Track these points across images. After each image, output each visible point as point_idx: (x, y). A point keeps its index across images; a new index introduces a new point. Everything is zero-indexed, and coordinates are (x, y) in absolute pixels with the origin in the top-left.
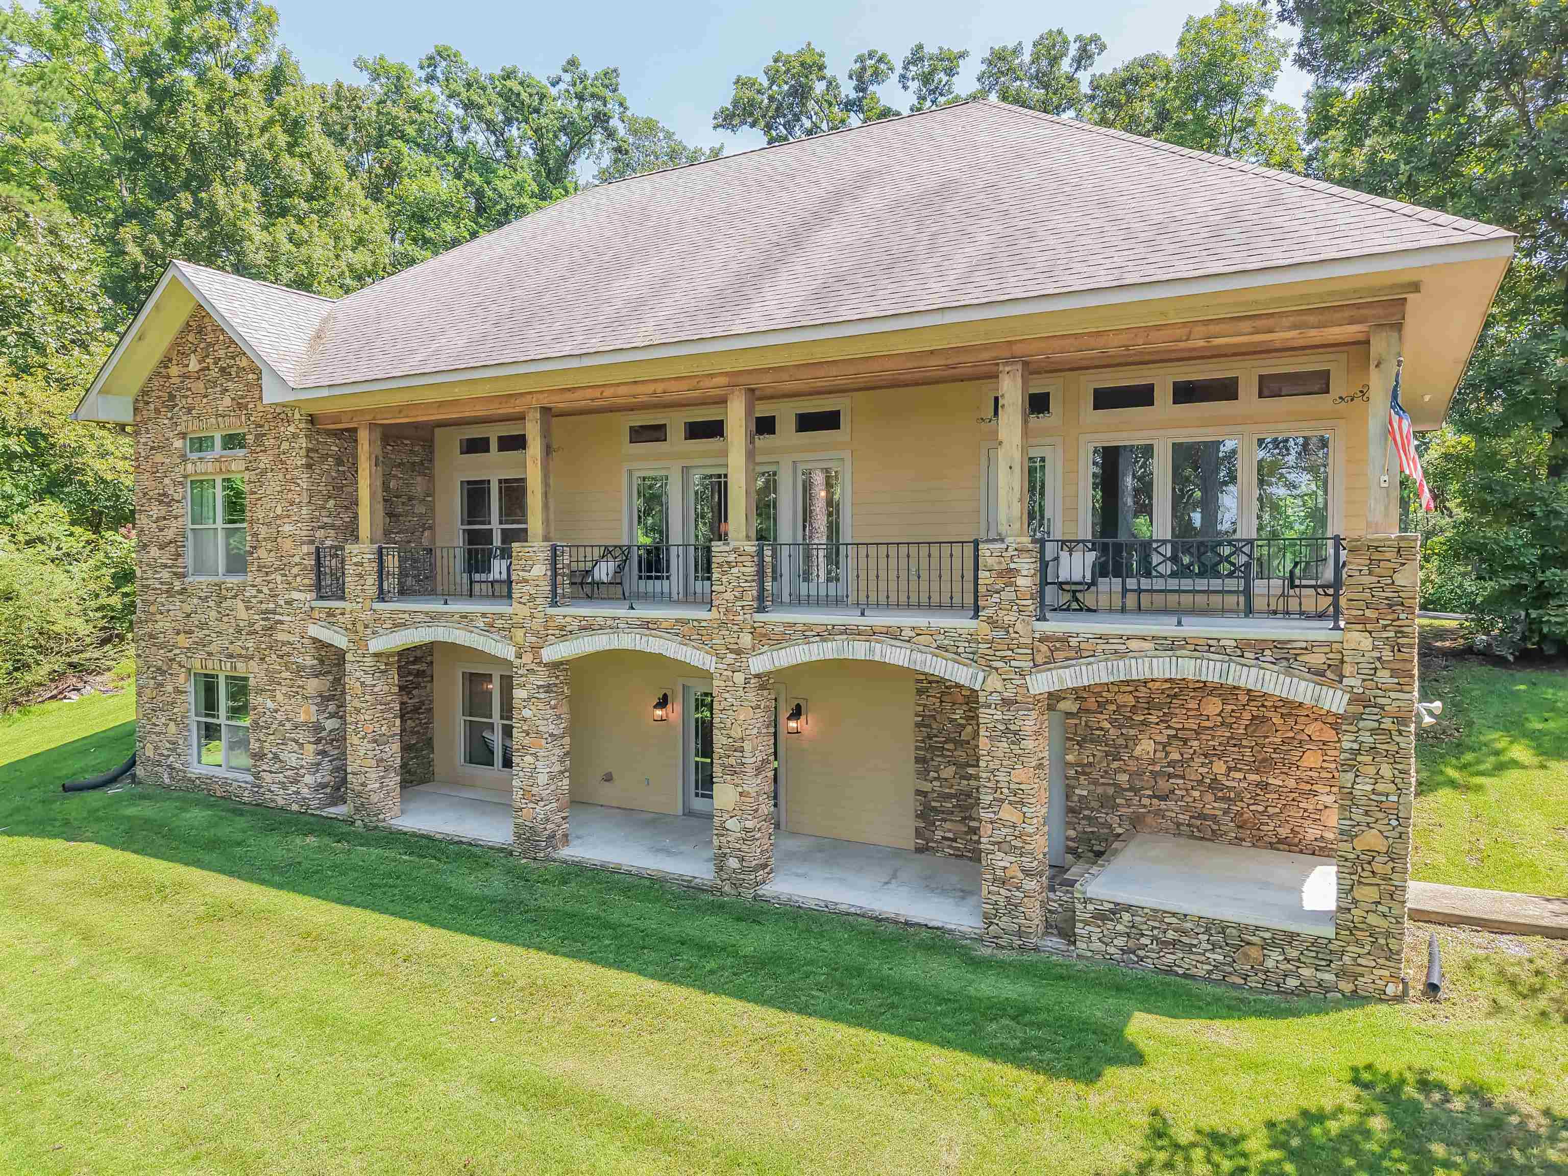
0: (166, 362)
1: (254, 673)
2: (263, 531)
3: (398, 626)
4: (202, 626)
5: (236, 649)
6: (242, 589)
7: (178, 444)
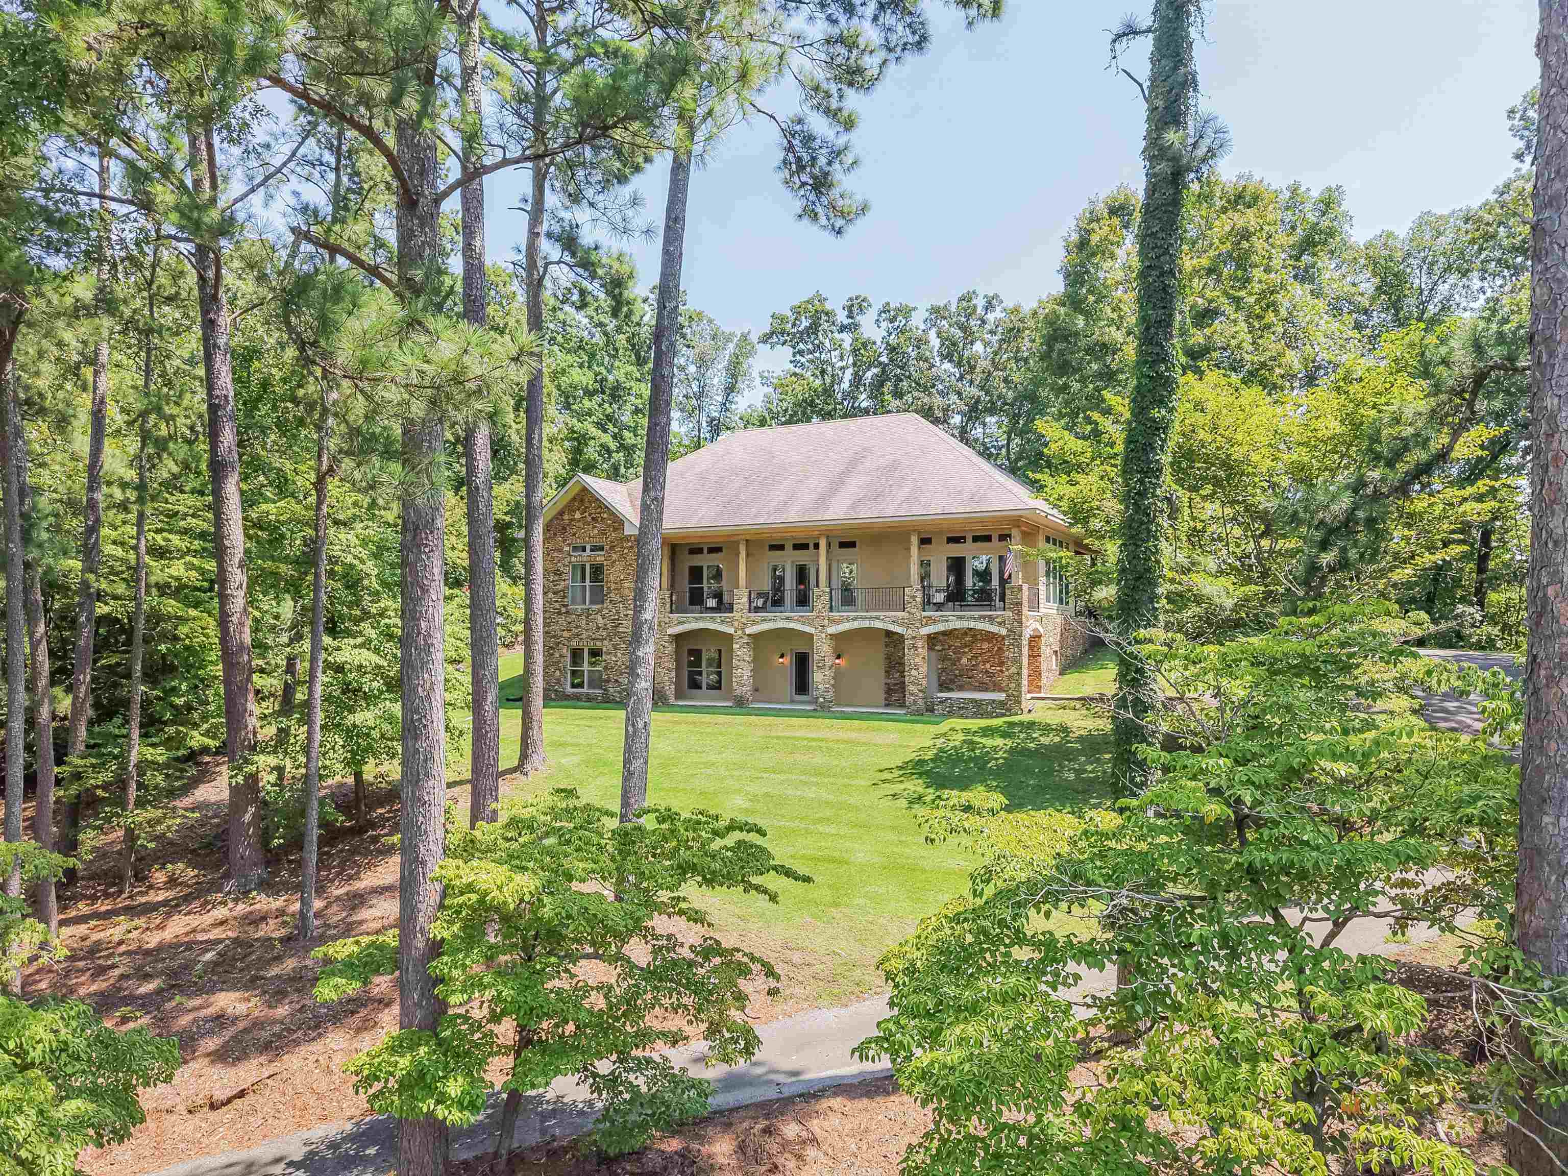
0: (561, 513)
1: (606, 646)
2: (613, 586)
3: (679, 623)
4: (577, 627)
5: (597, 635)
6: (600, 611)
7: (566, 549)
